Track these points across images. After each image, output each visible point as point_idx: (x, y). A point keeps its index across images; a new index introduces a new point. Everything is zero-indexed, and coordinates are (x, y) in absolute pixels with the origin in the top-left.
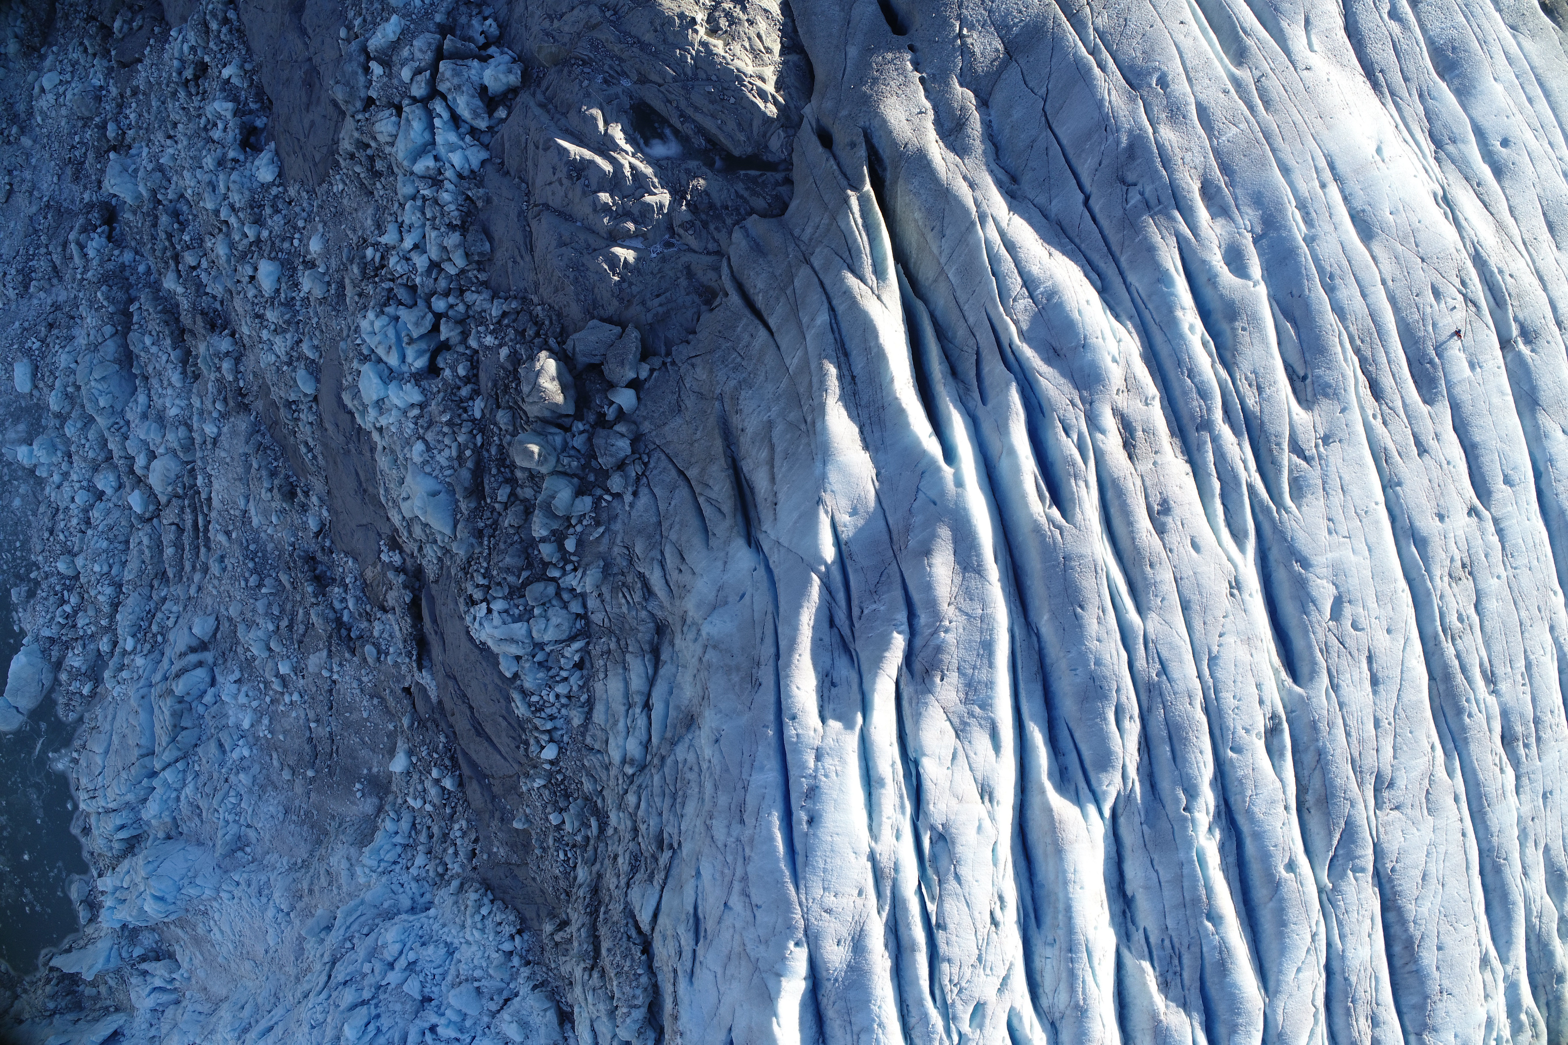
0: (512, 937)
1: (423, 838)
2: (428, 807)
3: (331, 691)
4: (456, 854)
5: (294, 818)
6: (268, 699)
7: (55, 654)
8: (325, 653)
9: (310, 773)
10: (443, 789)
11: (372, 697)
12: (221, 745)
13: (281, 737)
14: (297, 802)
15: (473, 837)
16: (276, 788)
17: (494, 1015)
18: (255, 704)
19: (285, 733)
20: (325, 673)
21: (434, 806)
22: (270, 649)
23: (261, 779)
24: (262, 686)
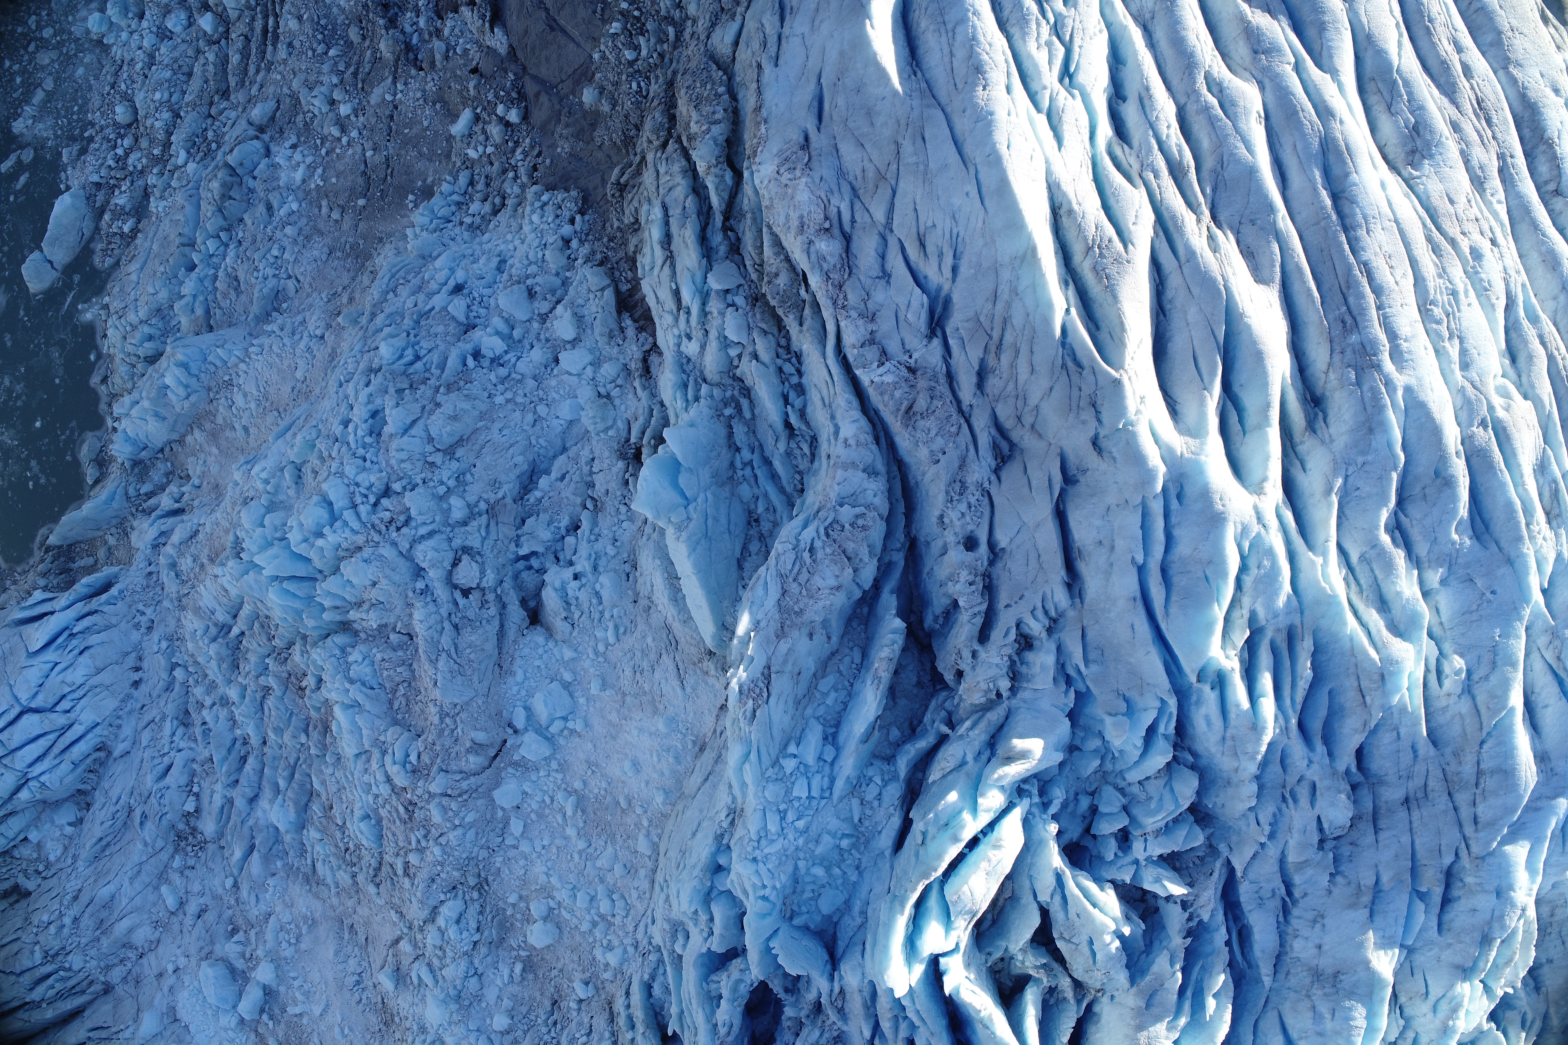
0: (572, 221)
1: (480, 186)
2: (490, 150)
3: (391, 117)
4: (516, 178)
5: (339, 254)
6: (323, 152)
7: (100, 198)
8: (390, 79)
9: (361, 202)
10: (508, 124)
11: (434, 104)
12: (269, 208)
13: (334, 180)
14: (343, 240)
15: (535, 153)
16: (322, 234)
17: (544, 318)
18: (309, 160)
19: (337, 177)
20: (389, 97)
21: (496, 146)
22: (332, 102)
23: (307, 230)
24: (318, 142)
